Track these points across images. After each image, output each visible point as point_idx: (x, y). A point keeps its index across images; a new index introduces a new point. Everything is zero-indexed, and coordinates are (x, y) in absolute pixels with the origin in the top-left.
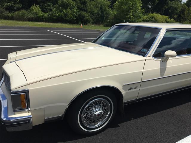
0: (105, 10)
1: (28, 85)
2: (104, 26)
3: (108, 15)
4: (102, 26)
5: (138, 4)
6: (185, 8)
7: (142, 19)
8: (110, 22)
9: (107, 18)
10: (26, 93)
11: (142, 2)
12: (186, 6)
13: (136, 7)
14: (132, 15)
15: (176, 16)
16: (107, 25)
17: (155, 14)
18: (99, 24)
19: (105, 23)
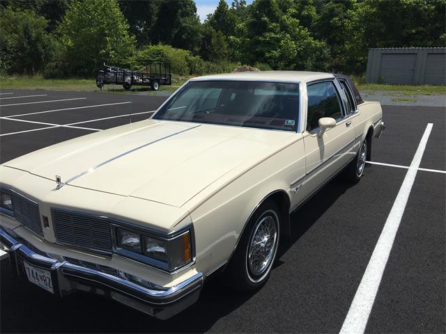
0: (38, 39)
1: (190, 213)
2: (47, 78)
3: (50, 49)
4: (38, 77)
5: (119, 23)
6: (211, 33)
7: (135, 57)
8: (56, 67)
9: (48, 58)
10: (189, 230)
11: (127, 20)
12: (211, 27)
13: (117, 30)
14: (112, 50)
15: (197, 49)
16: (51, 74)
17: (160, 47)
18: (30, 73)
19: (46, 71)
